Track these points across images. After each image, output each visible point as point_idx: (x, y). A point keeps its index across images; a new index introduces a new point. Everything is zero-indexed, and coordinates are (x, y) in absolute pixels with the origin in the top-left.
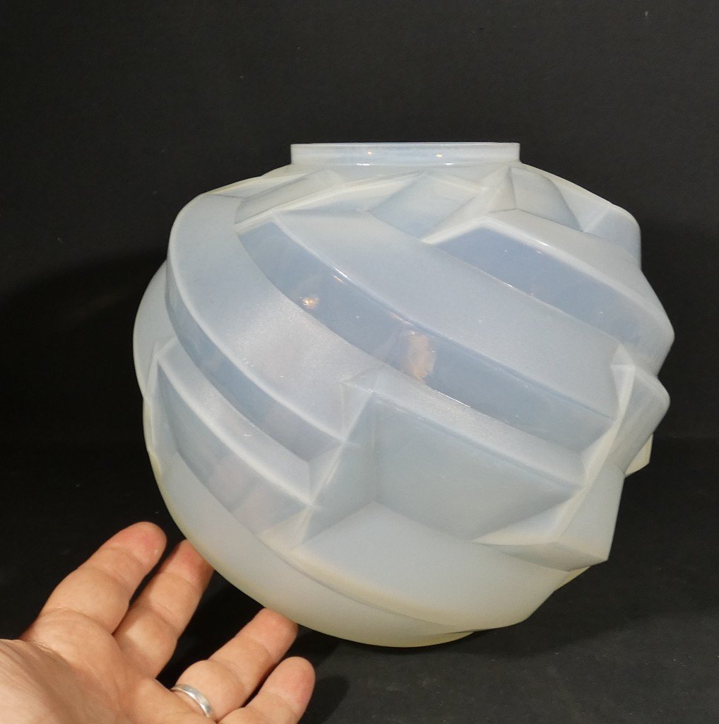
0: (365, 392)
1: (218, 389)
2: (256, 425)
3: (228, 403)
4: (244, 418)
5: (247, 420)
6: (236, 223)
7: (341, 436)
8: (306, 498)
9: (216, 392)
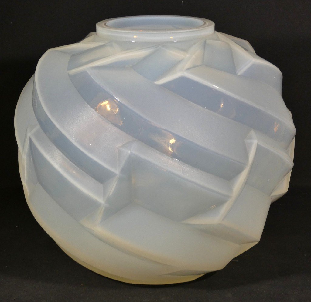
0: (128, 152)
1: (60, 150)
2: (78, 167)
3: (65, 157)
4: (73, 164)
5: (75, 165)
6: (68, 70)
7: (117, 171)
8: (101, 200)
9: (59, 151)
